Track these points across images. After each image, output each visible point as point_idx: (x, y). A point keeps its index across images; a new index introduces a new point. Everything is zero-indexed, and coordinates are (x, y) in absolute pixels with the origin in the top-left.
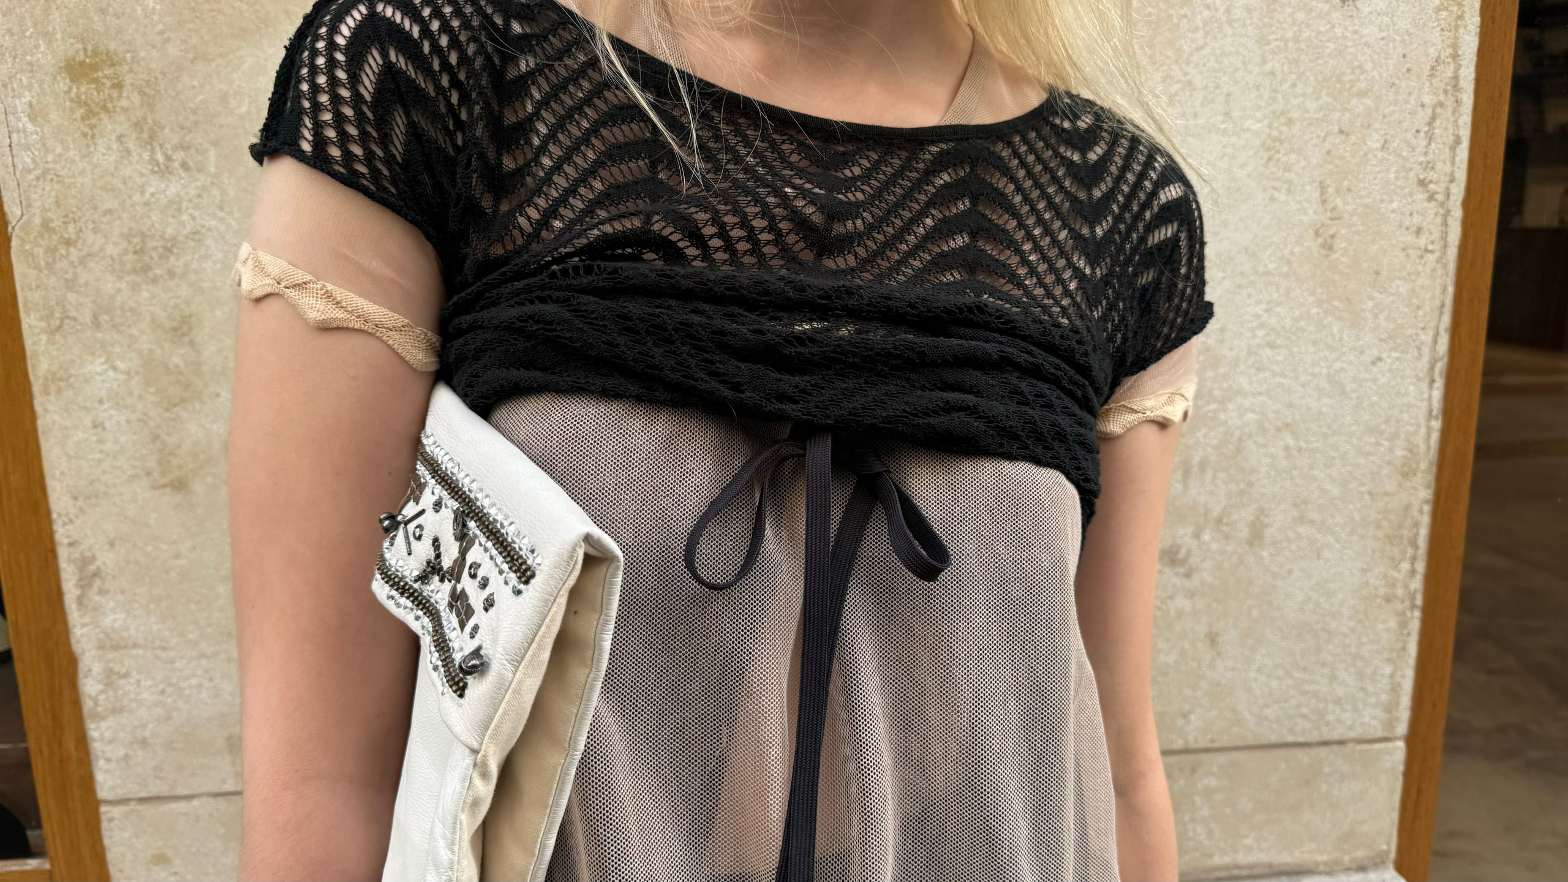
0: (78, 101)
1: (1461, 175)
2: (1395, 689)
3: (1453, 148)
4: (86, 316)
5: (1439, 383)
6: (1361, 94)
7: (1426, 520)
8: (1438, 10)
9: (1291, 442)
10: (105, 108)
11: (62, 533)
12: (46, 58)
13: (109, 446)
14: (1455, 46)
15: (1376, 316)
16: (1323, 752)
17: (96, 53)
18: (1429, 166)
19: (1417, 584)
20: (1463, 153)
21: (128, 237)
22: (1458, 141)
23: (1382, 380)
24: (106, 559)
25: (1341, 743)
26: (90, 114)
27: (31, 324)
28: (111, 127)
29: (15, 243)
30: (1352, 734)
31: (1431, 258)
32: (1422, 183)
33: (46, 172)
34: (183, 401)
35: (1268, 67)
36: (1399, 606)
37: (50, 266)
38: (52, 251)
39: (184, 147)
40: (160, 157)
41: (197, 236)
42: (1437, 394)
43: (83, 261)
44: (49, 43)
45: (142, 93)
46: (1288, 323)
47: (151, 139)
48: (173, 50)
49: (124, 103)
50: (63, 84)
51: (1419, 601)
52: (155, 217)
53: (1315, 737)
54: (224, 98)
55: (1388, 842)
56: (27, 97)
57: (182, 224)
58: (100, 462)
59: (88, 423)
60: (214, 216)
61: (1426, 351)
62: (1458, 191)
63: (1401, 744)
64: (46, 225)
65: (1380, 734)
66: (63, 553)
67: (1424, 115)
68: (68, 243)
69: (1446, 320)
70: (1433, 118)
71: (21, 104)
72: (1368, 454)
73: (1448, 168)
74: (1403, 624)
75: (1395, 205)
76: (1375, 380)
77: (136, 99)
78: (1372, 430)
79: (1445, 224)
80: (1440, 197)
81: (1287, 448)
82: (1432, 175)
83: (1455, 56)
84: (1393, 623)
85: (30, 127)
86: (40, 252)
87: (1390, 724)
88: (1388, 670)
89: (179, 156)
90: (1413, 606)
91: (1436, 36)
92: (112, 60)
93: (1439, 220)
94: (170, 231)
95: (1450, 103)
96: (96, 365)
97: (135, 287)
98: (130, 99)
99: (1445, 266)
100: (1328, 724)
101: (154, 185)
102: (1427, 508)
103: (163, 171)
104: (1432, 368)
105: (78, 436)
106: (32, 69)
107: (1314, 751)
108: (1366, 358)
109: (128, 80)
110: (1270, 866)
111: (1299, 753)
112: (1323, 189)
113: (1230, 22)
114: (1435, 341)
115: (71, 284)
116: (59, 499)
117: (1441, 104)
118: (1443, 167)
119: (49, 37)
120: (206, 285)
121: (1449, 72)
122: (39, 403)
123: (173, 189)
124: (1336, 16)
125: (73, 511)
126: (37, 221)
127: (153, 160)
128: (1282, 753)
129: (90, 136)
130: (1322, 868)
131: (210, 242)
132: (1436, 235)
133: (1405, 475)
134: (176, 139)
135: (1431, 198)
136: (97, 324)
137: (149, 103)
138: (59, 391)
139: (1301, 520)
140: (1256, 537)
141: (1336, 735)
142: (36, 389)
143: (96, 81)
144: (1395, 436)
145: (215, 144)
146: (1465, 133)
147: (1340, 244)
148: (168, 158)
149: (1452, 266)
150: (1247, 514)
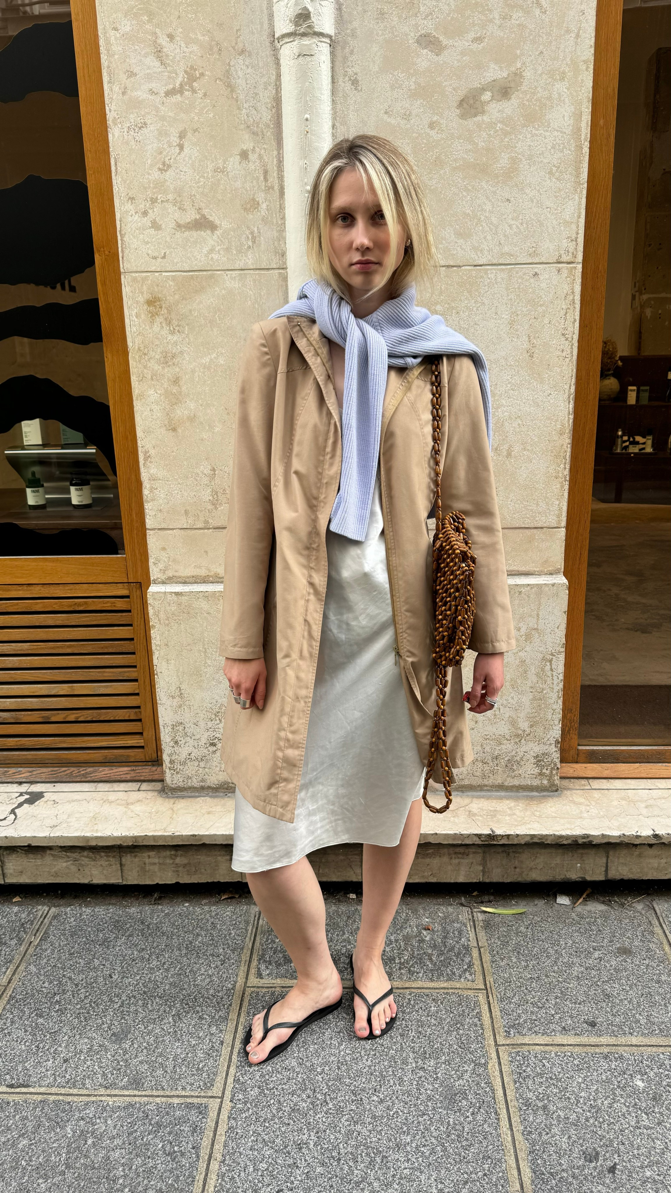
0: (150, 312)
1: (577, 332)
2: (560, 509)
3: (574, 323)
4: (150, 377)
5: (572, 402)
6: (541, 305)
7: (569, 450)
8: (566, 278)
9: (520, 423)
10: (157, 314)
11: (140, 443)
12: (141, 299)
13: (154, 417)
14: (573, 289)
15: (549, 380)
16: (535, 531)
17: (155, 298)
18: (565, 329)
19: (567, 472)
20: (577, 324)
21: (162, 353)
22: (575, 320)
23: (552, 402)
24: (152, 452)
25: (542, 528)
26: (153, 316)
27: (134, 379)
28: (159, 320)
29: (130, 354)
30: (545, 525)
31: (567, 360)
32: (563, 335)
33: (140, 333)
34: (176, 403)
35: (509, 297)
36: (561, 480)
37: (140, 361)
38: (140, 357)
39: (178, 326)
40: (172, 329)
41: (181, 353)
42: (571, 406)
43: (149, 360)
44: (142, 295)
45: (167, 309)
46: (518, 382)
47: (169, 323)
48: (177, 297)
49: (162, 312)
50: (145, 307)
51: (568, 479)
52: (170, 346)
53: (532, 525)
54: (190, 311)
55: (561, 565)
56: (136, 311)
57: (177, 349)
58: (151, 421)
59: (149, 409)
60: (187, 347)
61: (567, 391)
62: (576, 337)
63: (564, 529)
64: (139, 349)
65: (556, 526)
66: (140, 449)
67: (563, 312)
68: (145, 354)
69: (574, 380)
70: (566, 313)
71: (134, 313)
72: (548, 427)
73: (572, 330)
74: (562, 487)
75: (554, 342)
76: (549, 401)
77: (166, 311)
78: (548, 418)
79: (572, 348)
80: (570, 339)
81: (519, 424)
82: (566, 332)
83: (573, 293)
84: (558, 486)
85: (136, 320)
86: (137, 357)
87: (559, 522)
88: (557, 503)
89: (177, 328)
90: (565, 481)
91: (566, 287)
92: (159, 300)
93: (570, 347)
94: (174, 351)
95: (572, 308)
96: (152, 392)
97: (163, 368)
98: (164, 311)
99: (572, 362)
100: (537, 521)
101: (170, 337)
102: (569, 446)
103: (172, 333)
104: (569, 397)
105: (146, 413)
106: (137, 302)
107: (532, 530)
108: (546, 394)
109: (164, 306)
110: (518, 571)
111: (527, 531)
112: (529, 337)
113: (496, 283)
114: (570, 388)
115: (145, 367)
116: (139, 433)
117: (569, 309)
118: (570, 329)
119: (142, 293)
120: (184, 368)
121: (571, 297)
122: (135, 403)
123: (175, 338)
124: (532, 280)
125: (143, 437)
126: (137, 347)
127: (170, 330)
128: (521, 530)
129: (152, 322)
130: (536, 573)
131: (185, 355)
132: (569, 352)
133: (561, 434)
134: (176, 323)
135: (567, 340)
136: (152, 379)
137: (169, 312)
138: (141, 399)
139: (525, 449)
140: (509, 455)
141: (540, 525)
142: (134, 398)
143: (155, 306)
144: (557, 421)
145: (187, 325)
146: (578, 318)
147: (535, 355)
148: (174, 329)
149: (575, 363)
150: (506, 447)
